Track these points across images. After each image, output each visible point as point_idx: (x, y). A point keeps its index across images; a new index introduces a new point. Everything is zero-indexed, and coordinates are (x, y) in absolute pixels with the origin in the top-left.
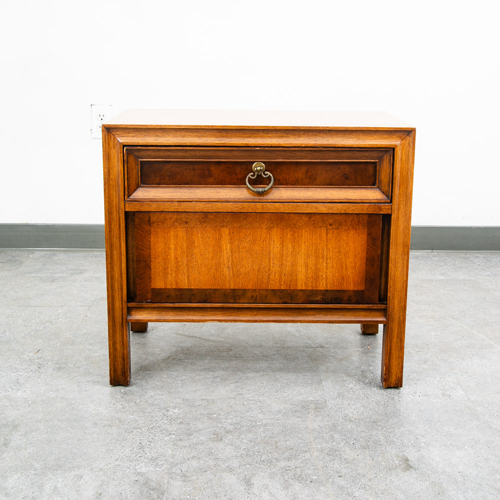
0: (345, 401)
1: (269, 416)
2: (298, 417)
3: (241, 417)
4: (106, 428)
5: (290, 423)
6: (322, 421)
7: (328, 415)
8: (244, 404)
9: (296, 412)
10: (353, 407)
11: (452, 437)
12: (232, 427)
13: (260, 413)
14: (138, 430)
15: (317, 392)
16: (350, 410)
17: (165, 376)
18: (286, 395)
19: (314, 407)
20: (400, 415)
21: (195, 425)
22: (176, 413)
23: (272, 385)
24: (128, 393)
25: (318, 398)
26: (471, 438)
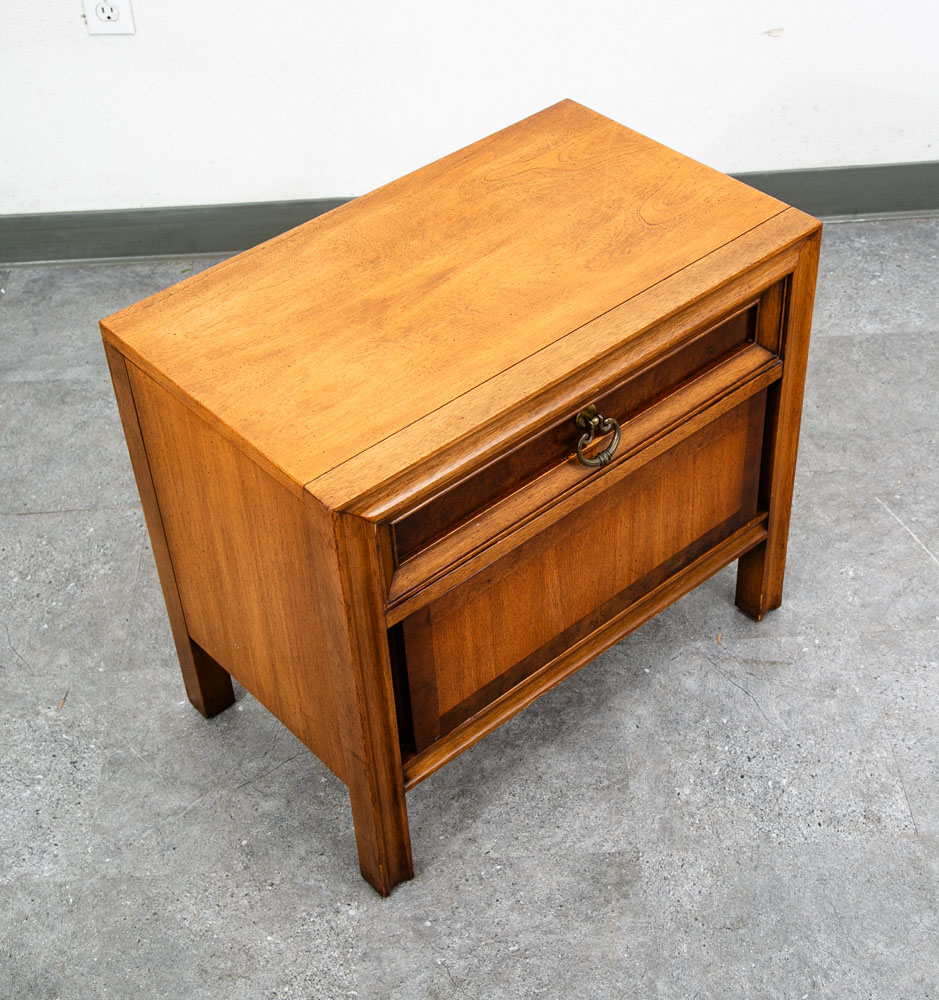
0: (675, 853)
1: (531, 917)
2: (588, 918)
3: (479, 929)
4: (225, 984)
5: (572, 941)
6: (632, 929)
7: (644, 908)
8: (481, 879)
9: (582, 898)
10: (690, 872)
11: (881, 975)
12: (462, 963)
13: (512, 910)
14: (286, 989)
15: (619, 822)
16: (686, 887)
17: (323, 780)
18: (560, 834)
19: (615, 879)
20: (783, 899)
21: (392, 961)
22: (353, 918)
23: (533, 798)
24: (254, 849)
25: (623, 845)
26: (918, 976)
